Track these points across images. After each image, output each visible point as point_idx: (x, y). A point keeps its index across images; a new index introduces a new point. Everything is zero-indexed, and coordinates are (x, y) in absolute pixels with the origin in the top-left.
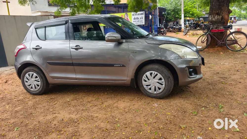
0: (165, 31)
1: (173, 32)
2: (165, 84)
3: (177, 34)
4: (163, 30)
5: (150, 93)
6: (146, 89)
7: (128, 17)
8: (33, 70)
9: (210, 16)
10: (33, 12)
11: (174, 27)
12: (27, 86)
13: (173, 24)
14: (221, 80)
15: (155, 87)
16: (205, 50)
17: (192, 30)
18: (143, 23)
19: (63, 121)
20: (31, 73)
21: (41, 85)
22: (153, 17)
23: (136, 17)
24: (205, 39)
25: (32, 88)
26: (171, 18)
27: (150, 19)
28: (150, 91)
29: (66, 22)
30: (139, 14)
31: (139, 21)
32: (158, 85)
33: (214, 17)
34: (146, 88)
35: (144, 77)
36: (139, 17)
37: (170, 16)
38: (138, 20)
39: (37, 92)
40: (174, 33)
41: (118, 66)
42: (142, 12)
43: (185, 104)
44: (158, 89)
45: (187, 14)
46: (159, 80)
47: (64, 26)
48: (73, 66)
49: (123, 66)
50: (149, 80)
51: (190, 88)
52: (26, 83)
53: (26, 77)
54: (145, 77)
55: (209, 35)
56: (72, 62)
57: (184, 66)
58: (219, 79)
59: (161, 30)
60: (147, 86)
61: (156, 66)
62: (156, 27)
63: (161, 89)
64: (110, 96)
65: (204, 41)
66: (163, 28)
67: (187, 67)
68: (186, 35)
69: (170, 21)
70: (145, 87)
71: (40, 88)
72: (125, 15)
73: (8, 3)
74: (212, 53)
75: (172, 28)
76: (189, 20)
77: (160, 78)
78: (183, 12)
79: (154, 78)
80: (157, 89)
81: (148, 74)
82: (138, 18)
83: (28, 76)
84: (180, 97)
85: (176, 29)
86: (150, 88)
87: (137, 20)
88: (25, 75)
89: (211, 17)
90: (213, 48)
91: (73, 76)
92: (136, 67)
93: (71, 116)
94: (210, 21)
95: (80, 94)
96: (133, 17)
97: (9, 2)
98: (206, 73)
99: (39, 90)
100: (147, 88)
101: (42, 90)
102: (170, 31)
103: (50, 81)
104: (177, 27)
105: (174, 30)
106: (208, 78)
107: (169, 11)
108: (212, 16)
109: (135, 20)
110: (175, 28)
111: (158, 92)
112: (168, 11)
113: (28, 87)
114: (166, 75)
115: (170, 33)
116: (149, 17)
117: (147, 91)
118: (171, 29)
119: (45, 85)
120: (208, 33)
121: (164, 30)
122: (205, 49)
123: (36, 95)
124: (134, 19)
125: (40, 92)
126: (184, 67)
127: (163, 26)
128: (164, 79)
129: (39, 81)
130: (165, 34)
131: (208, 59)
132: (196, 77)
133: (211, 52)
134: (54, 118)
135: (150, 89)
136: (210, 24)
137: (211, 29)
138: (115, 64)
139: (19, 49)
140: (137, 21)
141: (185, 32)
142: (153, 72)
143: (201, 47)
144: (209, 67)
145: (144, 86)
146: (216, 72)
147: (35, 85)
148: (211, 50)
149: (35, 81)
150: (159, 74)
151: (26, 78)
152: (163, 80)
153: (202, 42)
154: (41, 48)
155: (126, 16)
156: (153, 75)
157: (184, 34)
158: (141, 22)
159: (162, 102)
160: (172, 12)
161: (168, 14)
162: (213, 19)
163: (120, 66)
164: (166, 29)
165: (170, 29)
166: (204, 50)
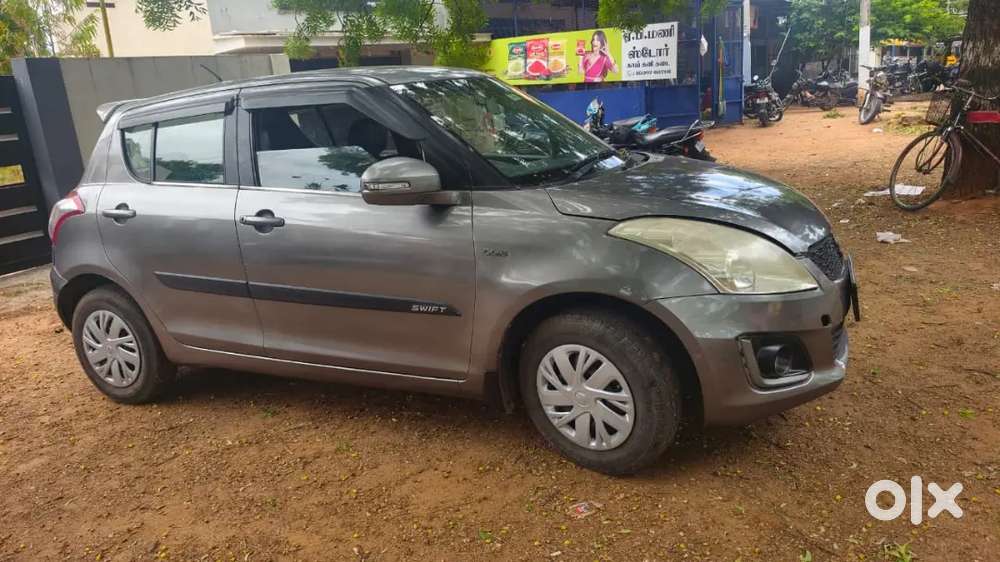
0: (774, 102)
1: (817, 105)
2: (633, 412)
3: (834, 117)
4: (766, 100)
5: (573, 444)
6: (555, 422)
7: (607, 46)
8: (109, 302)
9: (971, 45)
10: (217, 37)
11: (825, 83)
12: (96, 364)
13: (824, 68)
14: (963, 385)
15: (592, 420)
16: (932, 206)
17: (911, 97)
18: (669, 72)
19: (156, 555)
20: (104, 316)
21: (141, 367)
22: (722, 42)
23: (639, 44)
24: (934, 155)
25: (110, 373)
26: (812, 45)
27: (703, 53)
28: (572, 434)
29: (227, 104)
30: (651, 35)
31: (651, 64)
32: (603, 414)
33: (988, 50)
34: (555, 417)
35: (544, 370)
36: (654, 44)
37: (807, 34)
38: (648, 60)
39: (130, 391)
40: (824, 110)
41: (427, 312)
42: (666, 26)
43: (728, 519)
44: (605, 431)
45: (890, 25)
46: (605, 390)
47: (220, 122)
48: (250, 297)
49: (451, 312)
50: (564, 383)
51: (784, 423)
52: (90, 353)
53: (88, 328)
54: (546, 368)
55: (955, 139)
56: (244, 282)
57: (729, 332)
58: (950, 377)
59: (758, 101)
60: (559, 409)
61: (594, 325)
62: (732, 85)
63: (618, 434)
64: (399, 439)
65: (933, 163)
66: (767, 94)
67: (747, 335)
68: (869, 126)
69: (810, 55)
70: (550, 411)
71: (138, 377)
72: (593, 40)
73: (108, 10)
74: (962, 222)
75: (814, 88)
76: (906, 51)
77: (612, 379)
78: (865, 14)
79: (587, 375)
80: (600, 428)
81: (560, 354)
82: (646, 52)
83: (94, 323)
84: (715, 474)
85: (832, 93)
86: (571, 418)
87: (642, 60)
88: (85, 320)
89: (972, 49)
90: (973, 198)
91: (254, 339)
92: (506, 323)
93: (200, 529)
94: (966, 67)
95: (292, 413)
96: (627, 47)
97: (112, 5)
98: (900, 338)
99: (136, 386)
100: (558, 419)
101: (144, 387)
102: (806, 104)
103: (172, 350)
104: (839, 85)
105: (824, 95)
106: (896, 366)
107: (805, 15)
108: (981, 45)
109: (635, 60)
110: (825, 89)
111: (604, 444)
112: (801, 11)
113: (97, 368)
114: (635, 370)
115: (806, 109)
116: (698, 44)
117: (559, 433)
118: (809, 95)
119: (155, 364)
120: (949, 129)
121: (770, 98)
122: (932, 201)
123: (126, 404)
124: (633, 54)
125: (138, 393)
126: (730, 336)
127: (767, 84)
128: (628, 388)
129: (132, 350)
130: (777, 117)
131: (936, 258)
132: (801, 382)
133: (960, 217)
134: (129, 531)
135: (572, 424)
136: (965, 86)
137: (967, 106)
138: (416, 303)
139: (63, 214)
140: (644, 65)
141: (868, 111)
142: (583, 350)
143: (918, 191)
144: (925, 304)
145: (544, 407)
146: (952, 334)
147: (120, 365)
148: (963, 209)
149: (120, 348)
150: (606, 363)
151: (89, 335)
152: (625, 394)
153: (919, 169)
154: (134, 214)
155: (597, 43)
156: (582, 366)
157: (863, 120)
158: (660, 68)
159: (620, 493)
160: (817, 15)
161: (802, 26)
162: (984, 61)
163: (434, 313)
164: (782, 97)
165: (803, 93)
166: (927, 204)
